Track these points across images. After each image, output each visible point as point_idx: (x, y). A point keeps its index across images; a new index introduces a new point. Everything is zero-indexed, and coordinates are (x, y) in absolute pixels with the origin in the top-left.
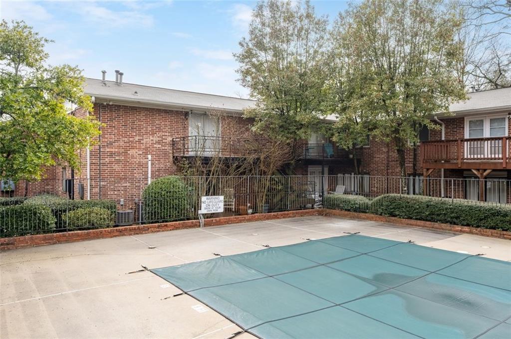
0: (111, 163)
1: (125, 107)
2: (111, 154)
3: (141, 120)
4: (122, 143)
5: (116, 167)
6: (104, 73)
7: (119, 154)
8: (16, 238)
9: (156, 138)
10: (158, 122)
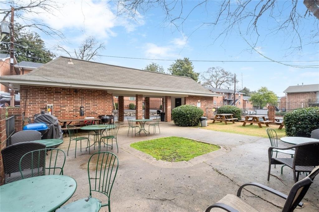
2: (292, 103)
4: (295, 101)
7: (294, 103)
9: (304, 99)
10: (305, 95)
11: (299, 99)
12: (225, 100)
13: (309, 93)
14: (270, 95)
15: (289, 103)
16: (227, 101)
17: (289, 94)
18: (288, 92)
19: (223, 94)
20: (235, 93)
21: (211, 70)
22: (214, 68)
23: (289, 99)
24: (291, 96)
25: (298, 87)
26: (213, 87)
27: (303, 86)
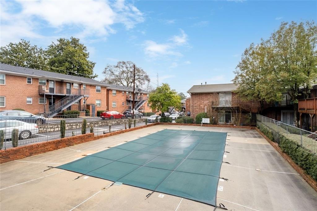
0: (196, 108)
1: (199, 94)
2: (196, 106)
3: (204, 97)
4: (198, 103)
5: (197, 109)
6: (202, 84)
7: (198, 106)
8: (164, 123)
9: (208, 101)
10: (209, 97)
11: (202, 102)
12: (128, 101)
13: (212, 93)
14: (172, 95)
15: (193, 106)
16: (131, 102)
17: (193, 94)
18: (191, 92)
19: (127, 93)
20: (134, 92)
21: (121, 64)
22: (124, 63)
23: (193, 101)
24: (194, 97)
25: (201, 86)
26: (124, 86)
27: (206, 86)
